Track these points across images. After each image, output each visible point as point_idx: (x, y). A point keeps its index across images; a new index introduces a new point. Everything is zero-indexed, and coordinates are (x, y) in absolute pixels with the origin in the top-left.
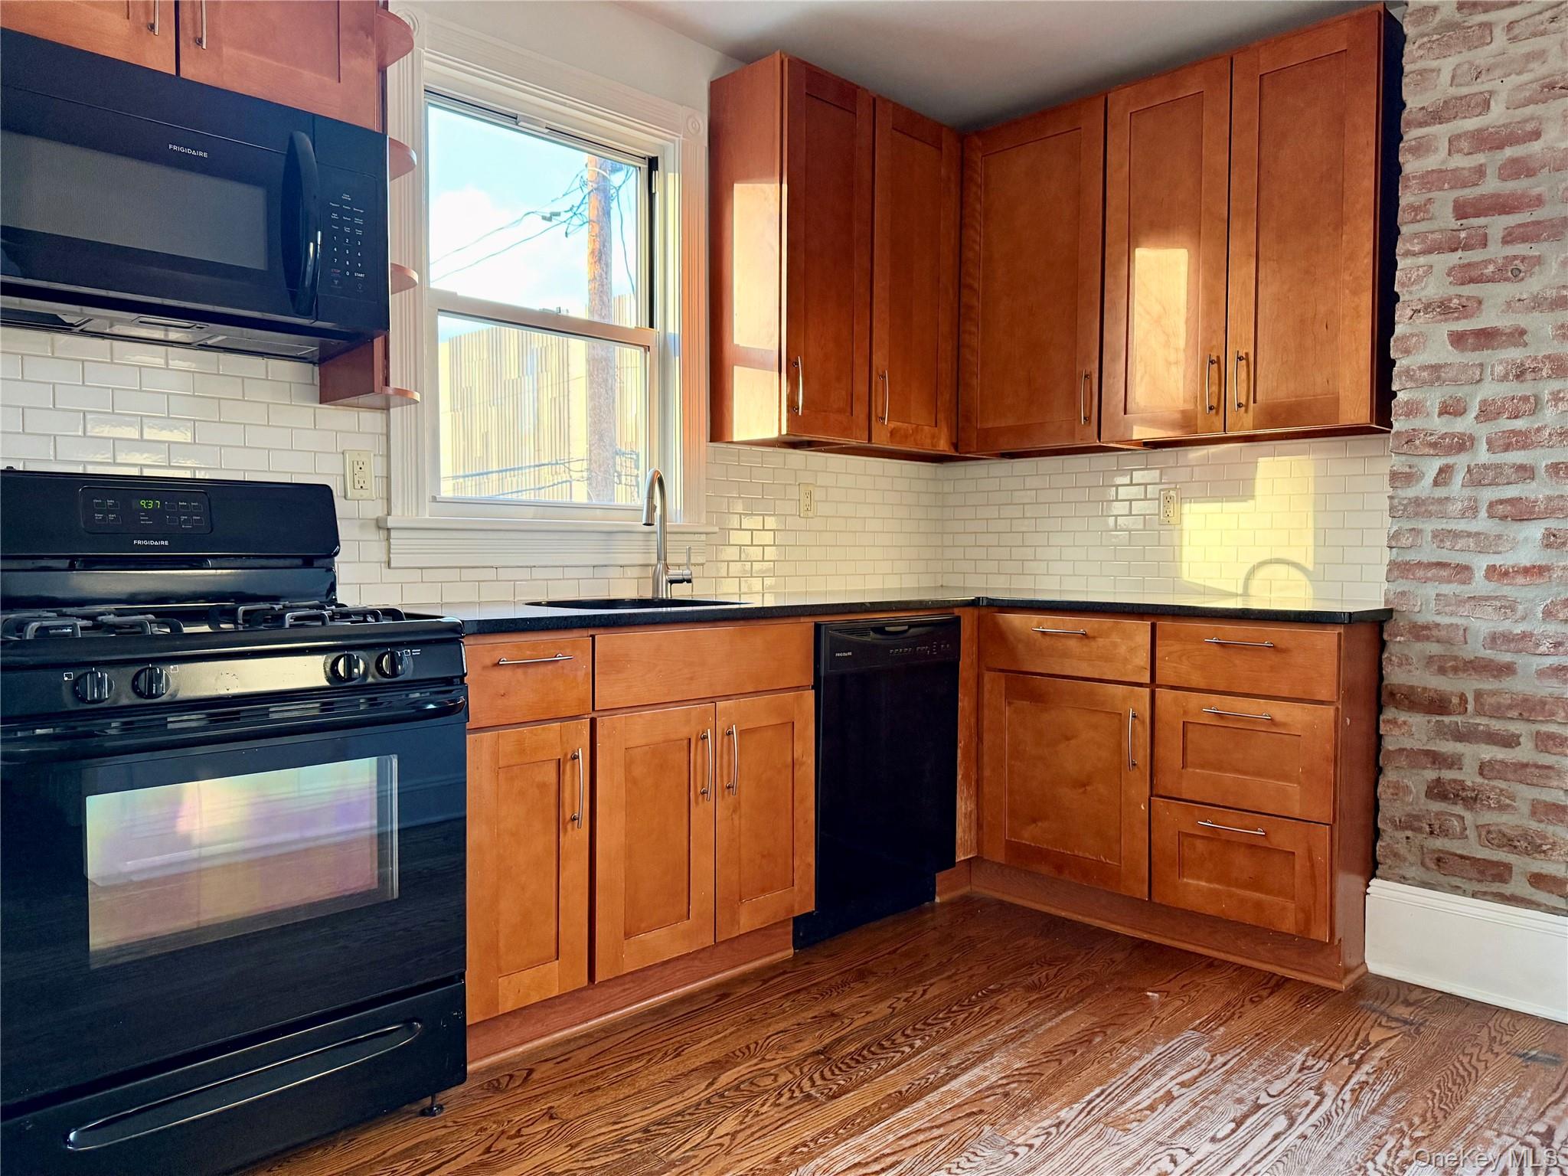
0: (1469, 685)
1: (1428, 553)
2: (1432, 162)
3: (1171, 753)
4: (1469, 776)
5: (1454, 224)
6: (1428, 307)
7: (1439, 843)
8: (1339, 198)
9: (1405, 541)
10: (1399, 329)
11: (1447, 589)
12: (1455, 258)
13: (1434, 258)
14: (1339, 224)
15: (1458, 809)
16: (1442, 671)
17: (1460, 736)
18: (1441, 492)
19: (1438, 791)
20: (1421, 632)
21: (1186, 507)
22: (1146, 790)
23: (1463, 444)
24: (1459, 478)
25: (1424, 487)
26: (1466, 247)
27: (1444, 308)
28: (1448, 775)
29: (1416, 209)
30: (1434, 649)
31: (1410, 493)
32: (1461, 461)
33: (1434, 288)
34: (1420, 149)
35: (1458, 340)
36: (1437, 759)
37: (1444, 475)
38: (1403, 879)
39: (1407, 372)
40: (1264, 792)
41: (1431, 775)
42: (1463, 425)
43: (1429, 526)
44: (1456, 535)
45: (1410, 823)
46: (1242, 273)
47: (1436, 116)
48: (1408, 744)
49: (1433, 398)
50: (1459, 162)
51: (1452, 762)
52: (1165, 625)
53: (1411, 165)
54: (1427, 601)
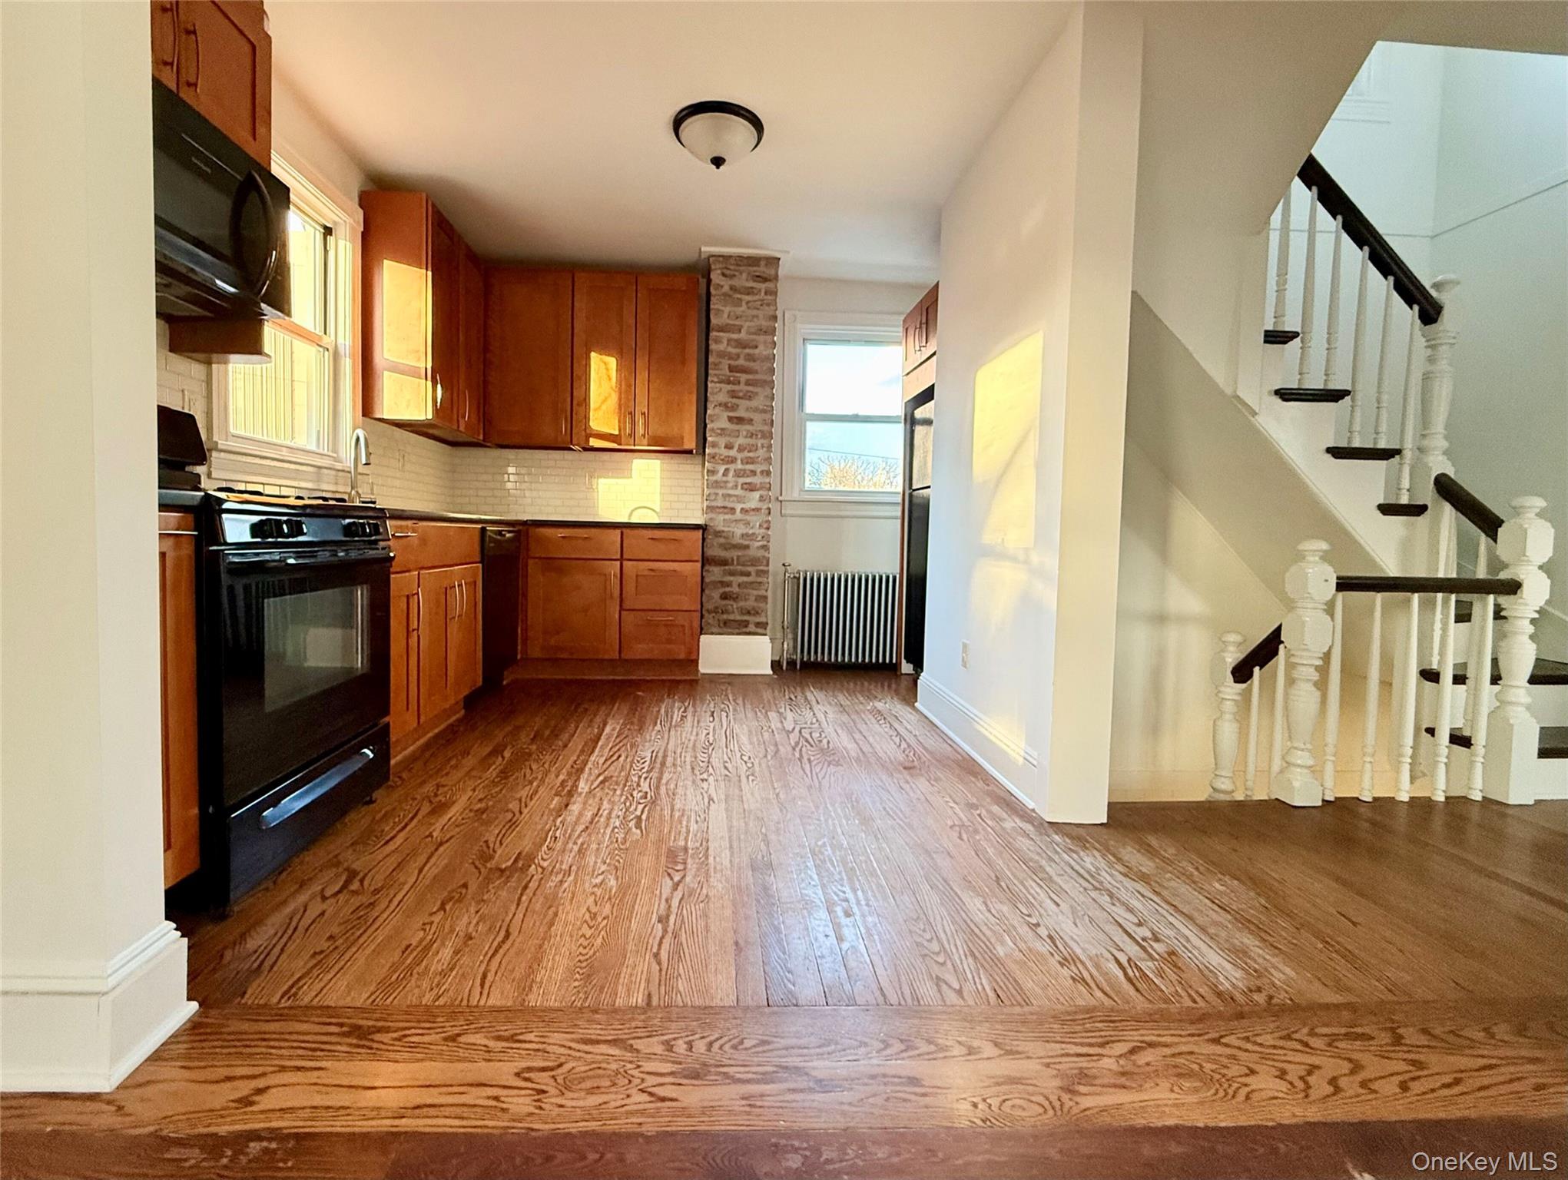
0: (735, 554)
1: (720, 503)
2: (722, 347)
3: (630, 587)
4: (735, 589)
5: (728, 373)
6: (720, 405)
7: (725, 617)
8: (683, 351)
9: (713, 497)
10: (709, 412)
11: (727, 517)
12: (730, 387)
13: (722, 385)
14: (683, 363)
15: (731, 602)
16: (726, 549)
17: (732, 574)
18: (724, 479)
19: (725, 597)
20: (718, 534)
21: (601, 481)
22: (618, 608)
23: (733, 460)
24: (731, 473)
25: (719, 476)
26: (734, 384)
27: (725, 406)
28: (727, 589)
29: (716, 365)
30: (722, 540)
31: (714, 478)
32: (732, 467)
33: (722, 397)
34: (718, 341)
35: (730, 419)
36: (723, 584)
37: (726, 473)
38: (712, 634)
39: (712, 430)
40: (669, 602)
41: (722, 590)
42: (733, 453)
43: (721, 492)
44: (730, 496)
45: (715, 610)
46: (642, 376)
47: (721, 329)
48: (713, 578)
49: (722, 441)
50: (730, 349)
51: (729, 584)
52: (626, 531)
53: (713, 346)
54: (719, 522)
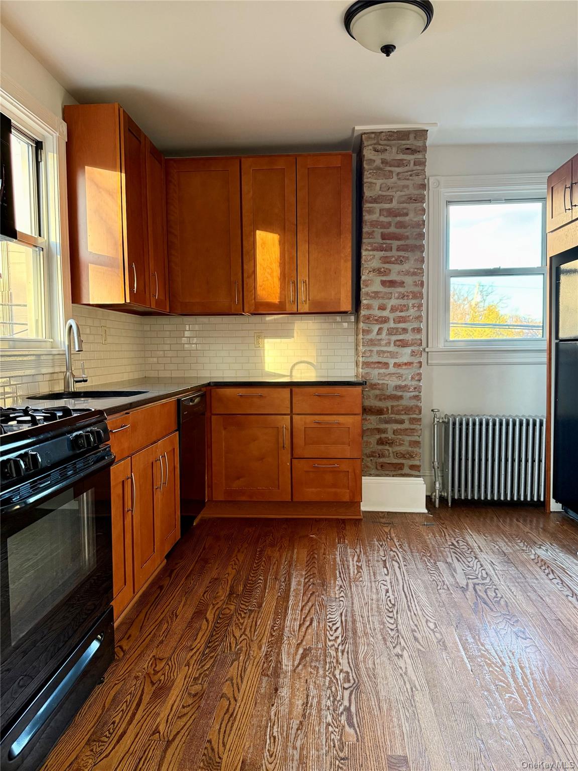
0: (389, 404)
1: (375, 358)
2: (375, 217)
3: (299, 440)
4: (390, 435)
5: (381, 241)
6: (374, 270)
7: (381, 460)
8: (339, 224)
9: (368, 354)
10: (363, 278)
11: (382, 371)
12: (382, 254)
13: (375, 253)
14: (339, 234)
15: (387, 447)
16: (380, 400)
17: (387, 422)
18: (379, 337)
19: (381, 442)
20: (374, 386)
21: (266, 340)
22: (289, 456)
23: (385, 320)
24: (385, 332)
25: (373, 335)
26: (386, 251)
27: (379, 271)
28: (383, 436)
29: (368, 233)
30: (377, 392)
31: (369, 337)
32: (385, 326)
33: (376, 264)
34: (370, 212)
35: (383, 283)
36: (379, 431)
37: (380, 330)
38: (370, 475)
39: (367, 294)
41: (378, 437)
42: (386, 313)
43: (375, 349)
44: (384, 352)
45: (372, 455)
46: (303, 247)
47: (375, 200)
48: (370, 426)
49: (376, 303)
50: (382, 219)
51: (384, 431)
52: (295, 390)
53: (367, 217)
54: (375, 375)
